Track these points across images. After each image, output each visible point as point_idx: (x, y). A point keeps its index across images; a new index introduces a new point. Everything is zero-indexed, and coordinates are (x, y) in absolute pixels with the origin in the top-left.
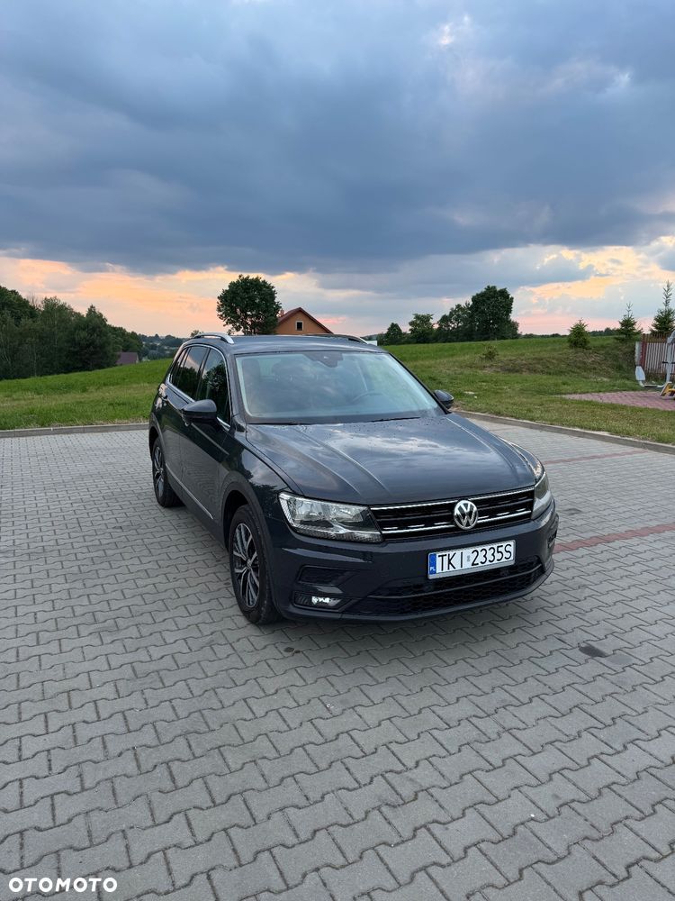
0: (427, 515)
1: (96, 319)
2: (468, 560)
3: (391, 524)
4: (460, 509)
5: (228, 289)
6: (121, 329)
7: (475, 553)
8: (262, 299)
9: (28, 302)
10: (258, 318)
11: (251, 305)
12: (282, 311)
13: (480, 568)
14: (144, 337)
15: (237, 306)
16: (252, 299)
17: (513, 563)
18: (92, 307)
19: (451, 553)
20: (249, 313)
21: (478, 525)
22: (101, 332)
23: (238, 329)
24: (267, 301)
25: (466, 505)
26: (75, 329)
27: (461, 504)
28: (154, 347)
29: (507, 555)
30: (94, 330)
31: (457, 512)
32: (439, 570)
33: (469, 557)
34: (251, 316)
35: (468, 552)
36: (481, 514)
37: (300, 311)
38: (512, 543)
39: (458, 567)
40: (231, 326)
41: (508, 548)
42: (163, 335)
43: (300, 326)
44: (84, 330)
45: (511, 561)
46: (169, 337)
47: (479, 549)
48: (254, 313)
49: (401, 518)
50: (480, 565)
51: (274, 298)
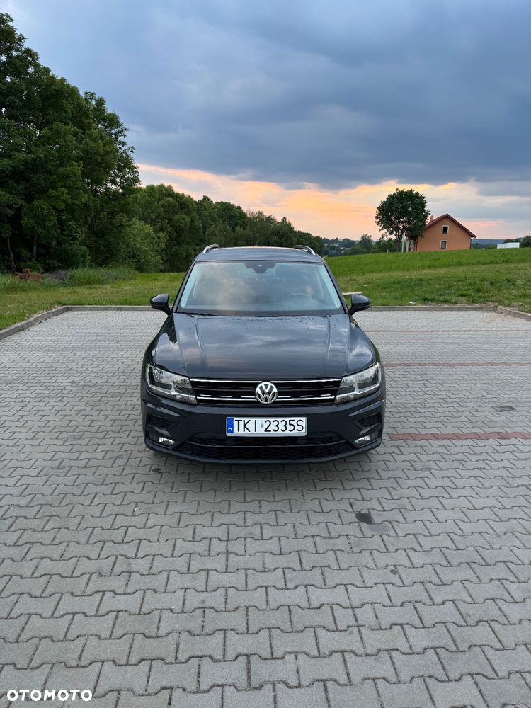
0: (237, 390)
1: (286, 227)
2: (262, 427)
3: (206, 393)
4: (261, 388)
5: (386, 200)
6: (309, 234)
7: (268, 423)
8: (413, 209)
9: (246, 214)
10: (409, 223)
11: (404, 213)
12: (432, 217)
13: (272, 434)
14: (326, 240)
15: (392, 214)
16: (405, 208)
17: (305, 435)
18: (284, 218)
19: (246, 420)
20: (402, 220)
21: (275, 402)
22: (287, 237)
23: (391, 234)
24: (417, 209)
25: (266, 386)
26: (271, 234)
27: (263, 385)
28: (333, 248)
29: (300, 428)
30: (283, 235)
31: (258, 390)
32: (235, 430)
33: (262, 425)
34: (403, 222)
35: (260, 421)
36: (280, 394)
37: (447, 217)
38: (304, 419)
39: (252, 431)
40: (385, 230)
41: (300, 423)
42: (341, 238)
43: (445, 230)
44: (276, 235)
45: (304, 433)
46: (346, 240)
47: (272, 420)
48: (405, 219)
49: (215, 389)
50: (272, 432)
51: (424, 206)
